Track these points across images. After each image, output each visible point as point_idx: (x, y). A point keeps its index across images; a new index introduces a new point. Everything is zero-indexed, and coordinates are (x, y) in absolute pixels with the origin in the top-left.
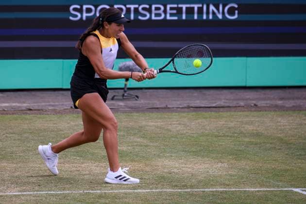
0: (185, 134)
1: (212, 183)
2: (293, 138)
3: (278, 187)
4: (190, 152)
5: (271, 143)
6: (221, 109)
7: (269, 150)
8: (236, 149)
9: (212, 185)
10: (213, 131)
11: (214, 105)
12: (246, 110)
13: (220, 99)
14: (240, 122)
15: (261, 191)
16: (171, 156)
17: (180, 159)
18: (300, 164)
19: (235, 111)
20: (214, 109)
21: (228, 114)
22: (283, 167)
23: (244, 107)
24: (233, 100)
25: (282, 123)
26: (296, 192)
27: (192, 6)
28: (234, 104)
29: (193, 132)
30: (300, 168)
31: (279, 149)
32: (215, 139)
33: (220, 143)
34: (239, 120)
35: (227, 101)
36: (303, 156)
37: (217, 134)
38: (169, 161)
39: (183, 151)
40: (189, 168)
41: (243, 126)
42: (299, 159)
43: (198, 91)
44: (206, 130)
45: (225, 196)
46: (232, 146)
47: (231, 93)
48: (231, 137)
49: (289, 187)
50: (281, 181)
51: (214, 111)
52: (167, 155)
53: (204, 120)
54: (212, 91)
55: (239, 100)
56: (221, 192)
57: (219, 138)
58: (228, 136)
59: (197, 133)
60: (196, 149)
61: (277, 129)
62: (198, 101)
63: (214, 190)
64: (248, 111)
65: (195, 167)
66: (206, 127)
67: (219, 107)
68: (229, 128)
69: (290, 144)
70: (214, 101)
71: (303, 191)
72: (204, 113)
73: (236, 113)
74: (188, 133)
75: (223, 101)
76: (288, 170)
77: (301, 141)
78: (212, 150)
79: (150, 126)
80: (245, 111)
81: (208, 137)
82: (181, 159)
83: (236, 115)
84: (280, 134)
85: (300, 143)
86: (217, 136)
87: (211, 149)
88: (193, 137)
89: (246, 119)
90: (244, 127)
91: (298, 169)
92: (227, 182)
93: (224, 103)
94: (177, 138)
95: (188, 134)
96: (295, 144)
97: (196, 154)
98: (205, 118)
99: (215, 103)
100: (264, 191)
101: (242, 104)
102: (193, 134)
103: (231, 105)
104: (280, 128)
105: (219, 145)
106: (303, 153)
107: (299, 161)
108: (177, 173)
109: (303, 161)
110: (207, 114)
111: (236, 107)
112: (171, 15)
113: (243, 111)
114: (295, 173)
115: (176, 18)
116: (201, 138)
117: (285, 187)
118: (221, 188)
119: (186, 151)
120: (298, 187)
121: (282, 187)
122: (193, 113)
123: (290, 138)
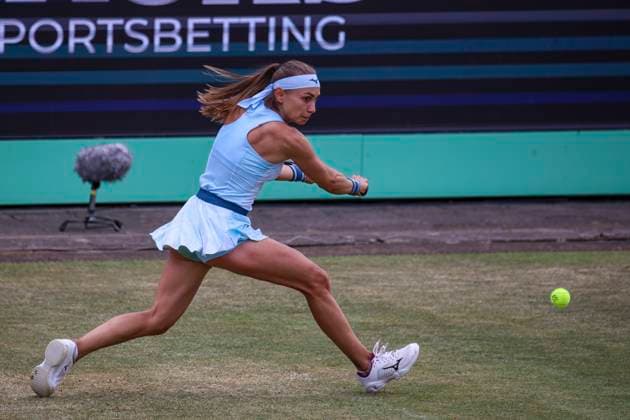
0: (220, 308)
2: (457, 314)
4: (229, 348)
5: (409, 327)
10: (284, 300)
11: (289, 241)
12: (358, 251)
13: (303, 229)
14: (344, 278)
16: (187, 357)
17: (205, 365)
18: (469, 373)
19: (334, 255)
22: (433, 379)
23: (353, 244)
24: (331, 229)
25: (435, 282)
27: (244, 20)
28: (334, 237)
29: (237, 303)
30: (469, 381)
32: (286, 318)
33: (297, 328)
34: (344, 275)
35: (318, 233)
36: (477, 356)
37: (292, 306)
38: (181, 369)
39: (214, 346)
40: (225, 384)
41: (349, 288)
42: (468, 361)
44: (268, 297)
47: (328, 214)
50: (425, 411)
52: (179, 354)
54: (286, 210)
55: (343, 228)
57: (296, 315)
59: (247, 305)
60: (243, 341)
61: (424, 294)
64: (362, 254)
65: (238, 383)
66: (266, 291)
67: (299, 246)
69: (450, 327)
70: (288, 233)
73: (336, 260)
74: (226, 304)
75: (310, 231)
76: (443, 386)
77: (474, 321)
78: (278, 344)
79: (144, 290)
80: (357, 254)
81: (272, 314)
82: (209, 365)
83: (337, 264)
84: (431, 305)
85: (473, 325)
86: (290, 312)
87: (275, 341)
88: (238, 314)
89: (356, 273)
90: (351, 290)
91: (464, 384)
93: (311, 235)
94: (203, 317)
95: (227, 307)
96: (460, 328)
97: (243, 351)
101: (350, 237)
102: (238, 306)
103: (325, 242)
104: (430, 291)
105: (294, 331)
106: (478, 348)
107: (468, 365)
108: (197, 395)
109: (477, 366)
111: (335, 245)
112: (197, 41)
113: (352, 255)
114: (457, 393)
115: (206, 49)
116: (256, 316)
119: (220, 346)
123: (451, 315)
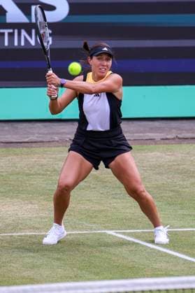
1: (20, 226)
3: (91, 229)
6: (34, 145)
7: (83, 189)
8: (48, 188)
9: (20, 229)
10: (24, 169)
11: (26, 140)
12: (60, 145)
13: (33, 134)
14: (53, 158)
15: (73, 234)
18: (115, 204)
19: (49, 147)
20: (26, 144)
21: (41, 149)
22: (97, 207)
23: (58, 141)
24: (47, 134)
26: (109, 235)
28: (48, 138)
29: (2, 170)
30: (115, 208)
31: (94, 188)
32: (25, 178)
33: (31, 182)
34: (54, 156)
35: (41, 136)
36: (118, 196)
37: (29, 172)
41: (56, 163)
42: (114, 198)
43: (10, 124)
44: (16, 168)
45: (34, 240)
46: (44, 186)
47: (45, 126)
48: (43, 175)
49: (102, 230)
50: (94, 223)
51: (26, 147)
53: (15, 157)
54: (25, 125)
55: (53, 134)
56: (30, 237)
57: (31, 176)
58: (39, 174)
59: (7, 172)
60: (5, 189)
62: (9, 136)
63: (23, 234)
64: (63, 146)
66: (16, 164)
67: (32, 142)
68: (42, 166)
69: (106, 182)
70: (26, 136)
71: (117, 233)
72: (14, 149)
73: (49, 149)
75: (37, 135)
76: (102, 211)
80: (58, 146)
81: (19, 176)
83: (50, 151)
86: (28, 175)
87: (21, 189)
88: (2, 176)
89: (60, 155)
90: (58, 164)
91: (112, 209)
92: (37, 226)
93: (37, 137)
97: (5, 194)
98: (17, 155)
99: (28, 137)
100: (76, 234)
101: (56, 138)
102: (2, 172)
103: (44, 140)
105: (30, 184)
106: (119, 192)
107: (115, 200)
109: (119, 201)
110: (17, 150)
111: (49, 142)
114: (109, 214)
116: (11, 177)
117: (99, 230)
118: (31, 232)
120: (112, 229)
121: (95, 230)
122: (4, 149)
123: (106, 176)
